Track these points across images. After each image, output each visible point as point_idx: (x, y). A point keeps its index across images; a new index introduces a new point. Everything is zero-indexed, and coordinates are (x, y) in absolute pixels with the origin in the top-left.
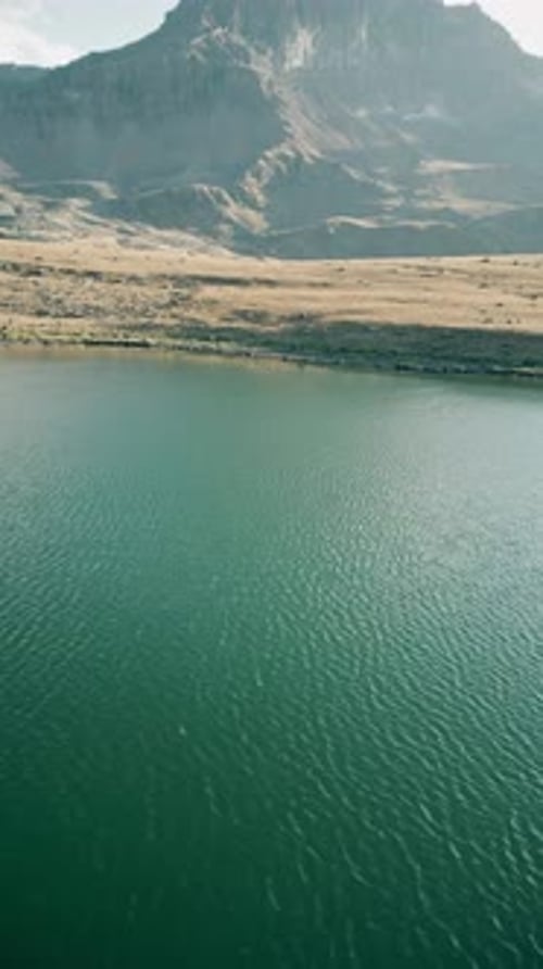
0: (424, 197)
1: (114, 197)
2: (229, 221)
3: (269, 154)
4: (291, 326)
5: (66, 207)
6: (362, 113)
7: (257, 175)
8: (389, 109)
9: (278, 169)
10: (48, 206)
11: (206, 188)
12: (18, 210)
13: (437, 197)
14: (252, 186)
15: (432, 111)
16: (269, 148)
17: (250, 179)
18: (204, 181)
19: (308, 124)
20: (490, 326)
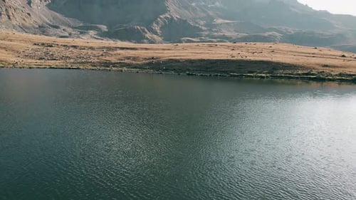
0: (216, 32)
1: (106, 30)
2: (147, 39)
3: (161, 16)
4: (147, 61)
5: (88, 33)
6: (193, 4)
7: (157, 23)
8: (203, 3)
9: (165, 22)
10: (81, 33)
11: (138, 27)
12: (70, 34)
13: (220, 31)
14: (156, 27)
15: (217, 4)
16: (161, 15)
17: (154, 25)
18: (138, 25)
19: (175, 7)
20: (233, 58)
